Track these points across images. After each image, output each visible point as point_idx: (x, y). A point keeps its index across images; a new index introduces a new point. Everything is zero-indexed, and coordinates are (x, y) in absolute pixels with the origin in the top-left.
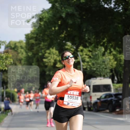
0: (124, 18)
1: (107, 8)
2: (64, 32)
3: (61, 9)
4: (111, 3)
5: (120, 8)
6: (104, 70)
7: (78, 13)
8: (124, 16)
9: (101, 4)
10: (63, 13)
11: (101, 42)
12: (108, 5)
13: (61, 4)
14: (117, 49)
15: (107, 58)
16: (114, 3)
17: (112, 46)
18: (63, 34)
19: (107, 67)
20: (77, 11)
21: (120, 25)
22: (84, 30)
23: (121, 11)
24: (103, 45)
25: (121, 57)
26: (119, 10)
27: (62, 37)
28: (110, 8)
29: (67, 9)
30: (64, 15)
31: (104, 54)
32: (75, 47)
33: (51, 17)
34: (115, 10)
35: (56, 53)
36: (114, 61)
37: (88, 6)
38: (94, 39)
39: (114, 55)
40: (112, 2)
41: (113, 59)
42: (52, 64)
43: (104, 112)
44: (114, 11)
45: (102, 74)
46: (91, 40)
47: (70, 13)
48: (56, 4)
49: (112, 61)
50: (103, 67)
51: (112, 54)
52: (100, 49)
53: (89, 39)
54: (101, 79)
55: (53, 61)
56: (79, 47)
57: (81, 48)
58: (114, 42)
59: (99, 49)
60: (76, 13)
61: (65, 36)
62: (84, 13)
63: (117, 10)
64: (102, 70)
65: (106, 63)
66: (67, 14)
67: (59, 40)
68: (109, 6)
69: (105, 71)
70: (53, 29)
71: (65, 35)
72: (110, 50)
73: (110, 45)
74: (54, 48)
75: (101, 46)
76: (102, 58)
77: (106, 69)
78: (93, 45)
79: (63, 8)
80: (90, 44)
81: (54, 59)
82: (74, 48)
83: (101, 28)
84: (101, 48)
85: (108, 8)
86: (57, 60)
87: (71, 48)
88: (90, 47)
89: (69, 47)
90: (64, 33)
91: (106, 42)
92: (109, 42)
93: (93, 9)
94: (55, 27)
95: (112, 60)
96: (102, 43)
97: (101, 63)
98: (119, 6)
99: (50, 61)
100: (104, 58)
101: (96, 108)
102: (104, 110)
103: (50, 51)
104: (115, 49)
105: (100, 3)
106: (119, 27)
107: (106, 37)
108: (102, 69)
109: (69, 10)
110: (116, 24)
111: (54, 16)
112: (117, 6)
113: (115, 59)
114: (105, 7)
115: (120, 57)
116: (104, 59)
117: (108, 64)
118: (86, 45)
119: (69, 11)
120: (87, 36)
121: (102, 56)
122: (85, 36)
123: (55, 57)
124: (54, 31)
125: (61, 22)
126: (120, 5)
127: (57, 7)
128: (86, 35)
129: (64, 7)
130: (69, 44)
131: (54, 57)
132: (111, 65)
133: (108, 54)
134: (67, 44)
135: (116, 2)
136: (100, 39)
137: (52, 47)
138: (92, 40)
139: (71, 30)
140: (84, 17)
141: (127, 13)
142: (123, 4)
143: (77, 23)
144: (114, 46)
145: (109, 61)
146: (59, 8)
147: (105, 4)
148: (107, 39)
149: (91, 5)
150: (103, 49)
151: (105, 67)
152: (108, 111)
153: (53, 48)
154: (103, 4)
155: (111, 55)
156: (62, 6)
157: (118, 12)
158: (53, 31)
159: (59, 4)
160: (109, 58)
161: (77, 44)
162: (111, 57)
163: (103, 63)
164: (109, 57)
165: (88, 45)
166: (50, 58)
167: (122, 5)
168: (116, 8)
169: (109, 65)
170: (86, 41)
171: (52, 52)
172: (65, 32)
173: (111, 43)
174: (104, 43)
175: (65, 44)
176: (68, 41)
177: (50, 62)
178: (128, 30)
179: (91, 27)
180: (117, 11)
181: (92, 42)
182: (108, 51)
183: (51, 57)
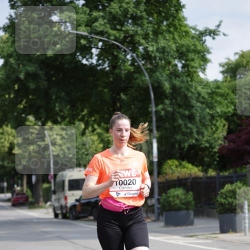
0: (111, 79)
1: (86, 65)
2: (23, 101)
3: (19, 66)
4: (91, 58)
5: (106, 65)
6: (84, 156)
7: (44, 72)
8: (111, 76)
9: (78, 59)
10: (21, 72)
11: (78, 115)
12: (87, 60)
13: (18, 59)
14: (103, 124)
15: (89, 138)
16: (96, 58)
17: (95, 121)
18: (21, 104)
19: (90, 152)
20: (42, 69)
21: (106, 90)
22: (53, 98)
23: (108, 69)
24: (82, 120)
25: (109, 137)
26: (104, 67)
27: (21, 109)
28: (91, 64)
29: (26, 67)
30: (22, 76)
31: (83, 134)
32: (40, 123)
33: (3, 79)
34: (99, 68)
35: (12, 133)
36: (98, 144)
37: (58, 63)
38: (69, 110)
39: (99, 135)
40: (94, 56)
41: (98, 140)
42: (6, 149)
43: (86, 219)
44: (96, 69)
45: (81, 162)
46: (64, 112)
47: (31, 72)
48: (10, 60)
49: (96, 143)
50: (83, 153)
51: (95, 133)
52: (78, 126)
53: (61, 111)
54: (80, 171)
55: (7, 144)
56: (47, 122)
57: (49, 124)
58: (98, 116)
59: (76, 126)
60: (40, 73)
61: (25, 107)
62: (52, 72)
63: (101, 67)
64: (82, 157)
65: (87, 146)
66: (28, 74)
67: (16, 114)
68: (89, 61)
69: (86, 158)
70: (7, 96)
71: (25, 105)
72: (93, 127)
73: (93, 119)
74: (9, 125)
75: (80, 120)
76: (81, 138)
77: (87, 155)
78: (67, 119)
79: (21, 66)
80: (63, 118)
81: (10, 142)
82: (39, 125)
83: (78, 94)
84: (80, 124)
85: (88, 65)
86: (14, 143)
87: (35, 124)
88: (63, 123)
89: (31, 124)
90: (23, 103)
91: (86, 115)
92: (91, 114)
93: (66, 66)
94: (9, 94)
95: (96, 141)
96: (80, 117)
97: (80, 146)
98: (104, 62)
99: (3, 144)
100: (84, 138)
101: (74, 213)
102: (86, 217)
103: (3, 130)
104: (99, 125)
105: (76, 58)
106: (104, 92)
107: (86, 108)
108: (82, 155)
109: (31, 68)
110: (100, 89)
111: (8, 77)
112: (100, 62)
113: (100, 140)
114: (83, 64)
115: (107, 137)
116: (83, 141)
117: (90, 147)
118: (57, 120)
119: (29, 69)
120: (58, 107)
121: (80, 136)
122: (55, 106)
123: (11, 138)
124: (8, 100)
125: (18, 86)
126: (106, 59)
127: (12, 64)
128: (57, 105)
129: (23, 65)
130: (31, 118)
131: (9, 139)
132: (94, 148)
133: (89, 133)
134: (29, 119)
135: (99, 56)
136: (78, 111)
137: (6, 123)
138: (66, 112)
139: (34, 97)
140: (54, 79)
141: (116, 72)
142: (110, 58)
143: (42, 87)
144: (98, 120)
145: (91, 143)
146: (15, 66)
147: (82, 59)
148: (88, 111)
149: (63, 61)
150: (83, 126)
151: (86, 153)
152: (92, 218)
153: (7, 126)
154: (80, 59)
155: (94, 135)
156: (19, 62)
157: (103, 70)
158: (6, 100)
159: (15, 59)
160: (91, 139)
161: (43, 119)
162: (95, 138)
163: (83, 147)
164: (92, 137)
165: (59, 119)
166: (3, 140)
167: (108, 60)
168: (99, 65)
169: (92, 149)
170: (57, 114)
171: (7, 132)
172: (25, 100)
173: (94, 116)
174: (83, 117)
175: (26, 120)
176: (29, 114)
177: (3, 146)
178: (118, 97)
179: (64, 94)
180: (101, 69)
181: (65, 116)
182: (90, 129)
183: (5, 139)
